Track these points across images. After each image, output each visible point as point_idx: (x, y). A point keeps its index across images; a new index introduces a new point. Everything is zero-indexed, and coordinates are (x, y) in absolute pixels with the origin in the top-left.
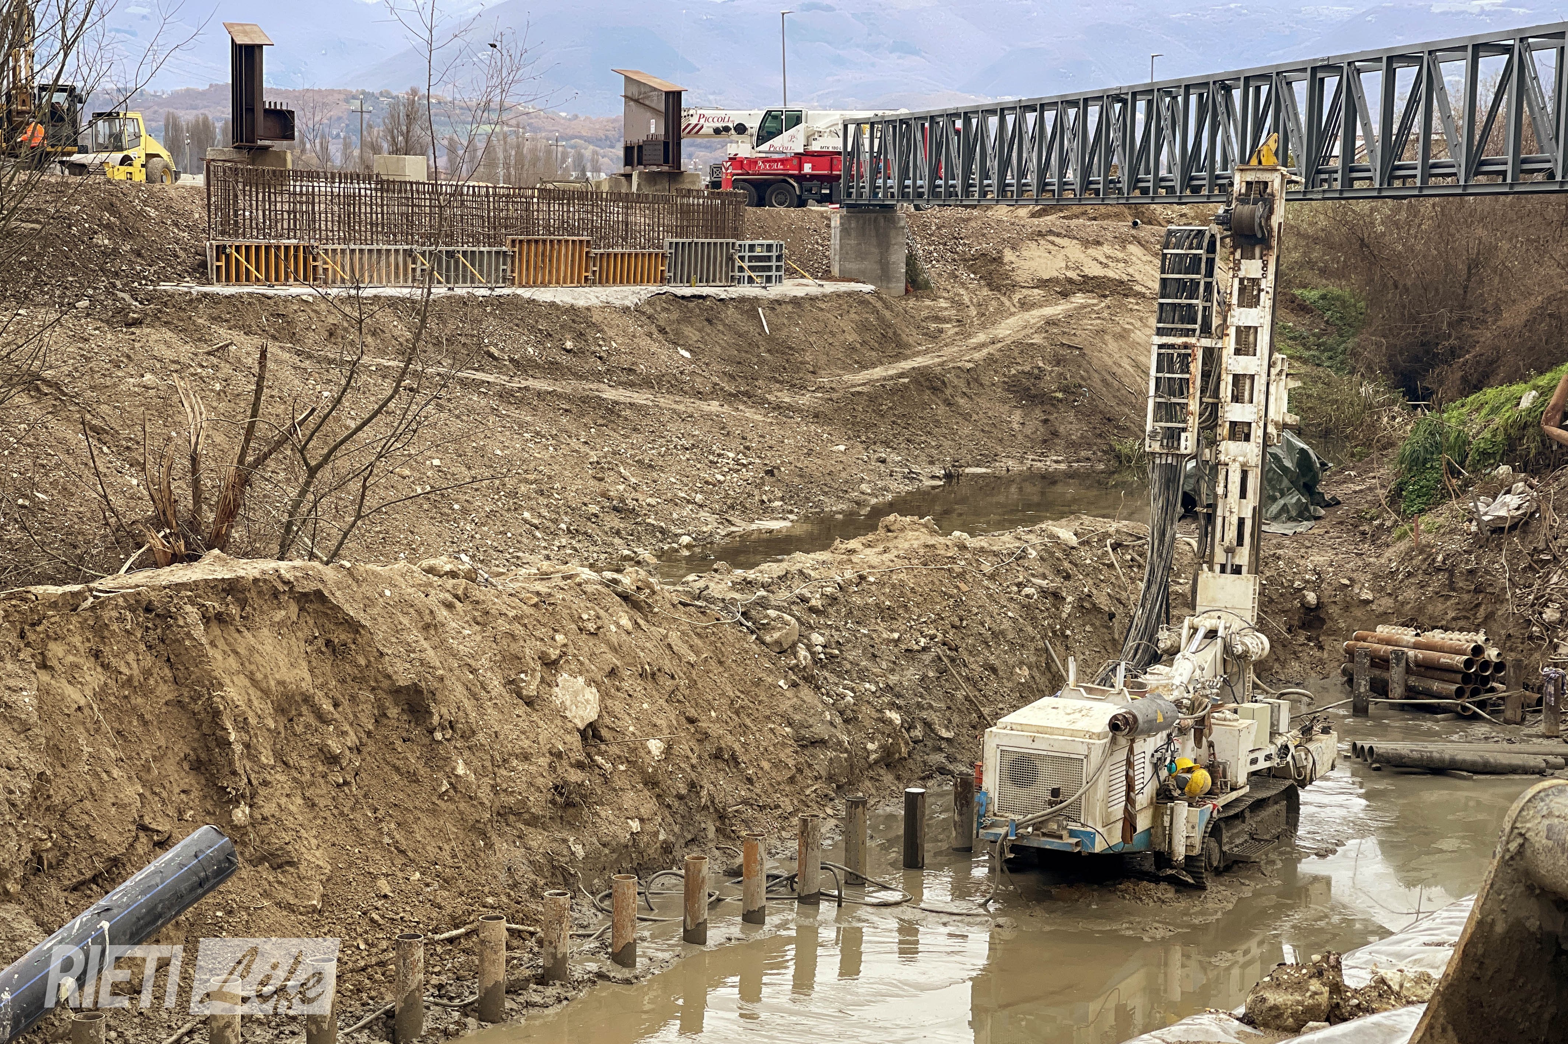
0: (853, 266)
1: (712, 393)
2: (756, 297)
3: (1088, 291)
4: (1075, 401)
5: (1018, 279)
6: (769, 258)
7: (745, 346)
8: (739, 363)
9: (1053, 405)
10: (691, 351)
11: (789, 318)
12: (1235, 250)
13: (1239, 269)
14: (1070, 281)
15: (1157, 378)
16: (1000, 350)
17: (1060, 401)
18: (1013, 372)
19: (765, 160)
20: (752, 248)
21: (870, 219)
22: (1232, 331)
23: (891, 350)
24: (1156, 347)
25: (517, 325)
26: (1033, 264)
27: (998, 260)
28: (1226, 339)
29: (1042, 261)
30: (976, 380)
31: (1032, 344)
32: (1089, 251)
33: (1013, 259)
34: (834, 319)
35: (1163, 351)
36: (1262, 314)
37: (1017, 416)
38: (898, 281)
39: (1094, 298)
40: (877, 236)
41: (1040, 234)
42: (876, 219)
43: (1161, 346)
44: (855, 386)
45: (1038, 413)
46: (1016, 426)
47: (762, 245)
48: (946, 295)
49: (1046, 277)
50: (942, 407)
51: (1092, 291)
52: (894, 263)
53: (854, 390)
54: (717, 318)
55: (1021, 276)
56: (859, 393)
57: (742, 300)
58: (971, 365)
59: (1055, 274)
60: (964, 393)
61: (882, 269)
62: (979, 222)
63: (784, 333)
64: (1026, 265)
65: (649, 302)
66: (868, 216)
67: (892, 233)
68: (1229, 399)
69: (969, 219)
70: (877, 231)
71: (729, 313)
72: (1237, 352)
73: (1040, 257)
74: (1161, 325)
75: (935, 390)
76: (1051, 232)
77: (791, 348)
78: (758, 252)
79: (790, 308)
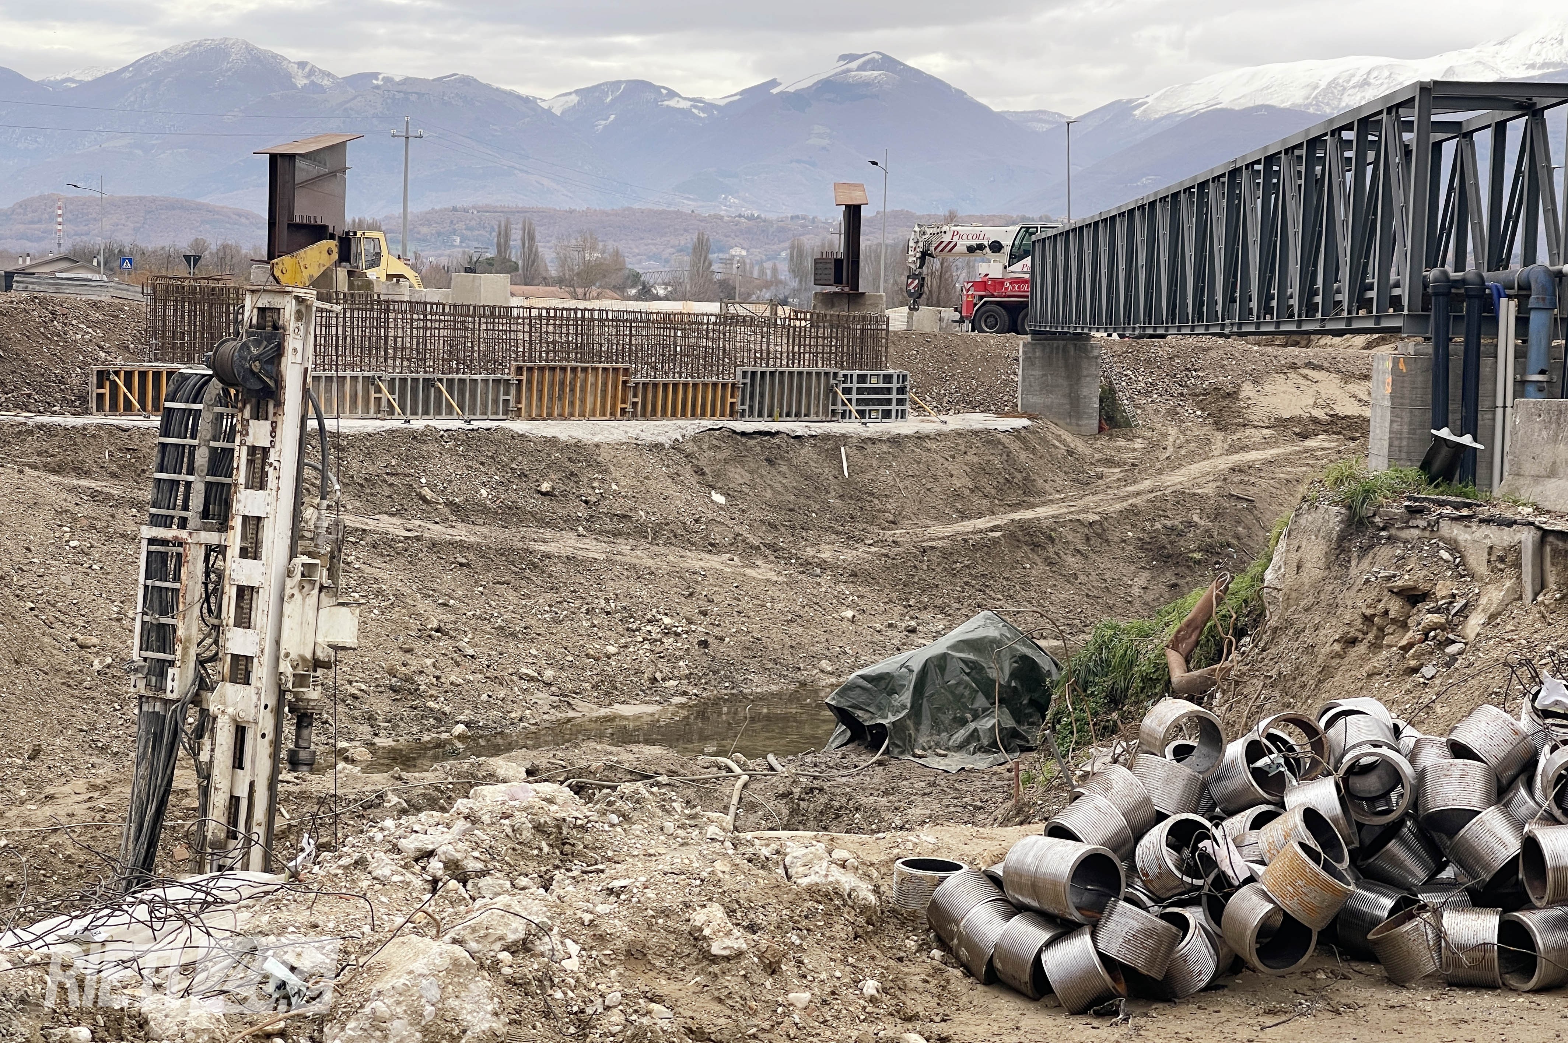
0: (1036, 400)
1: (732, 544)
2: (844, 435)
3: (1334, 433)
4: (1217, 563)
5: (1252, 417)
6: (889, 391)
7: (810, 490)
8: (791, 510)
9: (1189, 567)
10: (727, 495)
11: (881, 459)
12: (244, 406)
13: (247, 434)
14: (1315, 421)
15: (146, 587)
16: (1148, 501)
17: (1198, 562)
18: (1158, 526)
19: (1014, 281)
20: (862, 379)
21: (1058, 348)
22: (237, 523)
23: (1012, 499)
24: (145, 543)
25: (482, 464)
26: (1273, 401)
27: (1233, 396)
28: (231, 533)
29: (1287, 397)
30: (1099, 535)
31: (1195, 494)
32: (1349, 386)
33: (1251, 395)
34: (942, 460)
35: (153, 548)
36: (269, 500)
37: (1142, 579)
38: (1090, 417)
39: (1337, 440)
40: (1066, 366)
41: (1294, 367)
42: (1065, 346)
43: (152, 541)
44: (934, 540)
45: (1170, 576)
46: (1136, 591)
47: (878, 375)
48: (1148, 434)
49: (1286, 415)
50: (1042, 567)
51: (1340, 433)
52: (1085, 397)
53: (930, 544)
54: (782, 458)
55: (1256, 415)
56: (931, 548)
57: (826, 437)
58: (1097, 518)
59: (1297, 412)
60: (1079, 551)
61: (1071, 404)
62: (1221, 352)
63: (870, 475)
64: (1264, 401)
65: (695, 439)
66: (1055, 343)
67: (1085, 364)
68: (231, 621)
69: (1209, 349)
70: (1066, 360)
71: (802, 452)
72: (244, 553)
73: (1284, 392)
74: (154, 511)
75: (1036, 546)
76: (1309, 365)
77: (872, 494)
78: (873, 383)
79: (885, 448)
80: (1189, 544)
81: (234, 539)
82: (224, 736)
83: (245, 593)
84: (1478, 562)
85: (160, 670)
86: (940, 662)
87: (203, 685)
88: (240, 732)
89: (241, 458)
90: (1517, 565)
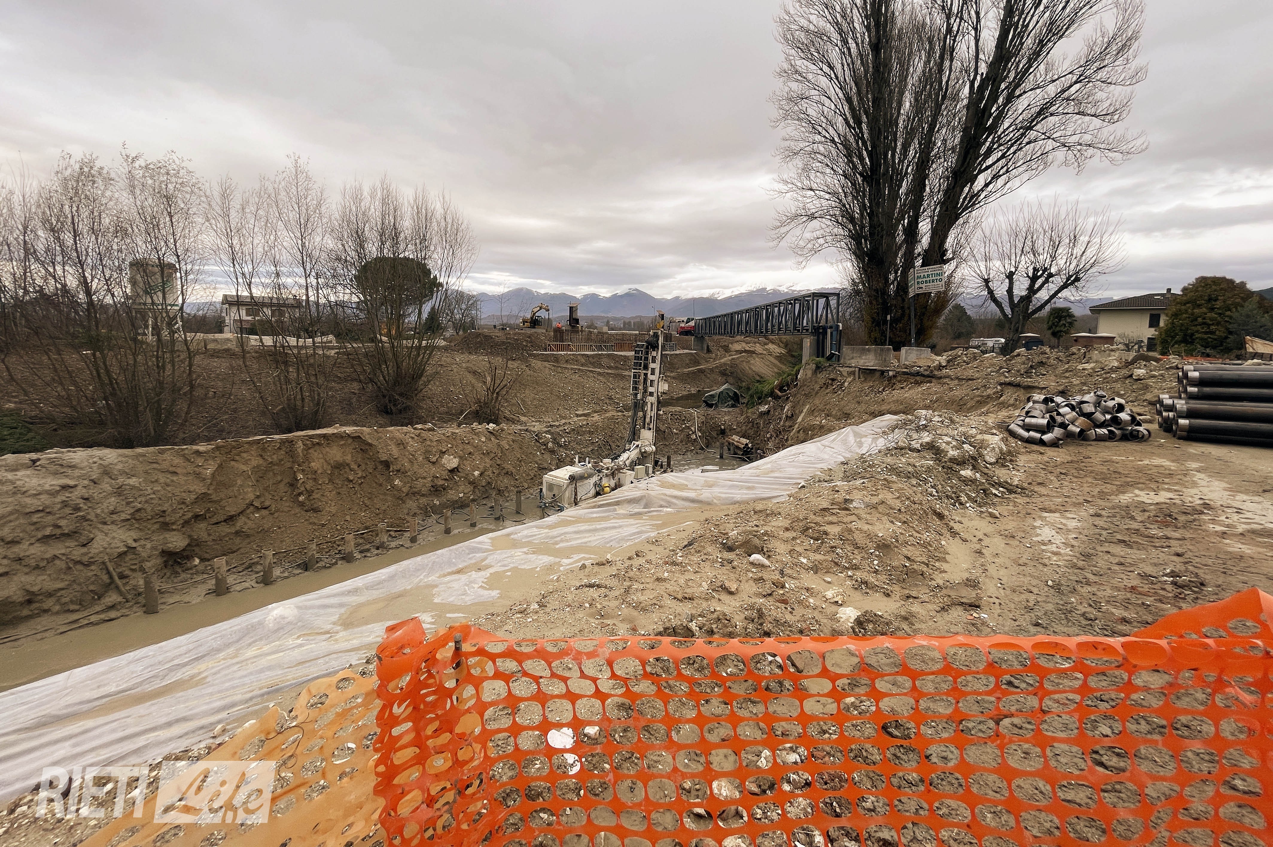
0: (695, 347)
5: (731, 350)
6: (674, 346)
12: (651, 349)
13: (652, 354)
15: (633, 380)
16: (719, 365)
18: (722, 369)
19: (686, 327)
20: (669, 344)
21: (699, 338)
22: (650, 369)
23: (696, 365)
27: (727, 346)
29: (737, 346)
30: (712, 371)
31: (728, 363)
35: (634, 374)
36: (656, 365)
38: (705, 350)
42: (701, 338)
43: (634, 372)
47: (672, 343)
48: (715, 353)
49: (737, 349)
50: (704, 376)
52: (704, 347)
58: (713, 367)
59: (739, 349)
60: (710, 373)
61: (702, 348)
62: (725, 339)
64: (733, 347)
67: (704, 341)
69: (723, 339)
70: (700, 341)
72: (651, 374)
74: (634, 367)
75: (704, 372)
76: (739, 341)
78: (671, 345)
80: (728, 372)
81: (649, 372)
82: (649, 406)
83: (652, 381)
84: (845, 374)
85: (636, 395)
86: (722, 392)
87: (644, 396)
88: (652, 404)
89: (650, 358)
90: (854, 374)
